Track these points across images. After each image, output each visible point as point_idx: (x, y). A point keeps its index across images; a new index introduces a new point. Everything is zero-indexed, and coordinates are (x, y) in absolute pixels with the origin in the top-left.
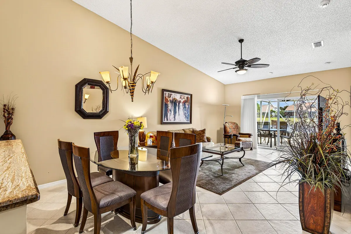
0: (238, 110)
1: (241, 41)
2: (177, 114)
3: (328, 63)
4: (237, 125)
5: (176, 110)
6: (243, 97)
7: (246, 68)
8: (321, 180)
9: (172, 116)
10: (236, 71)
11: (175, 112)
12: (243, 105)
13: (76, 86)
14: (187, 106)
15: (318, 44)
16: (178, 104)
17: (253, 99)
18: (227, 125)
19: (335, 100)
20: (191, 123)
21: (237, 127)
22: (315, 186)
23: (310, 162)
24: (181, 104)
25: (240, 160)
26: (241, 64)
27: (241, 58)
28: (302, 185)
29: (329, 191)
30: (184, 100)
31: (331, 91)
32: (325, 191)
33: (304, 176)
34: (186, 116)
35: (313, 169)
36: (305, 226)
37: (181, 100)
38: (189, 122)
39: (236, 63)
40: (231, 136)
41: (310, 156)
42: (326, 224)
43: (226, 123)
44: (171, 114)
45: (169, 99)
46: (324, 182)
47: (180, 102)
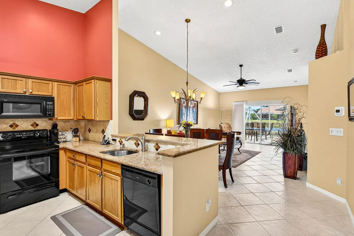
0: (230, 113)
1: (241, 66)
2: (188, 117)
3: (296, 81)
4: (230, 125)
5: (188, 113)
6: (234, 104)
7: (244, 85)
8: (294, 150)
9: (185, 118)
10: (237, 87)
11: (187, 116)
12: (234, 110)
13: (130, 96)
14: (195, 111)
15: (290, 71)
16: (189, 109)
17: (242, 105)
18: (222, 125)
19: (300, 111)
20: (197, 123)
21: (230, 127)
22: (291, 153)
23: (289, 141)
24: (191, 109)
25: (239, 150)
26: (241, 82)
27: (241, 78)
28: (284, 154)
29: (297, 155)
30: (193, 105)
31: (298, 105)
32: (295, 155)
33: (285, 150)
34: (194, 119)
35: (290, 145)
36: (285, 175)
37: (191, 105)
38: (196, 123)
39: (237, 81)
40: (227, 133)
41: (288, 139)
42: (295, 172)
43: (222, 123)
44: (184, 116)
45: (183, 105)
46: (295, 151)
47: (190, 107)
